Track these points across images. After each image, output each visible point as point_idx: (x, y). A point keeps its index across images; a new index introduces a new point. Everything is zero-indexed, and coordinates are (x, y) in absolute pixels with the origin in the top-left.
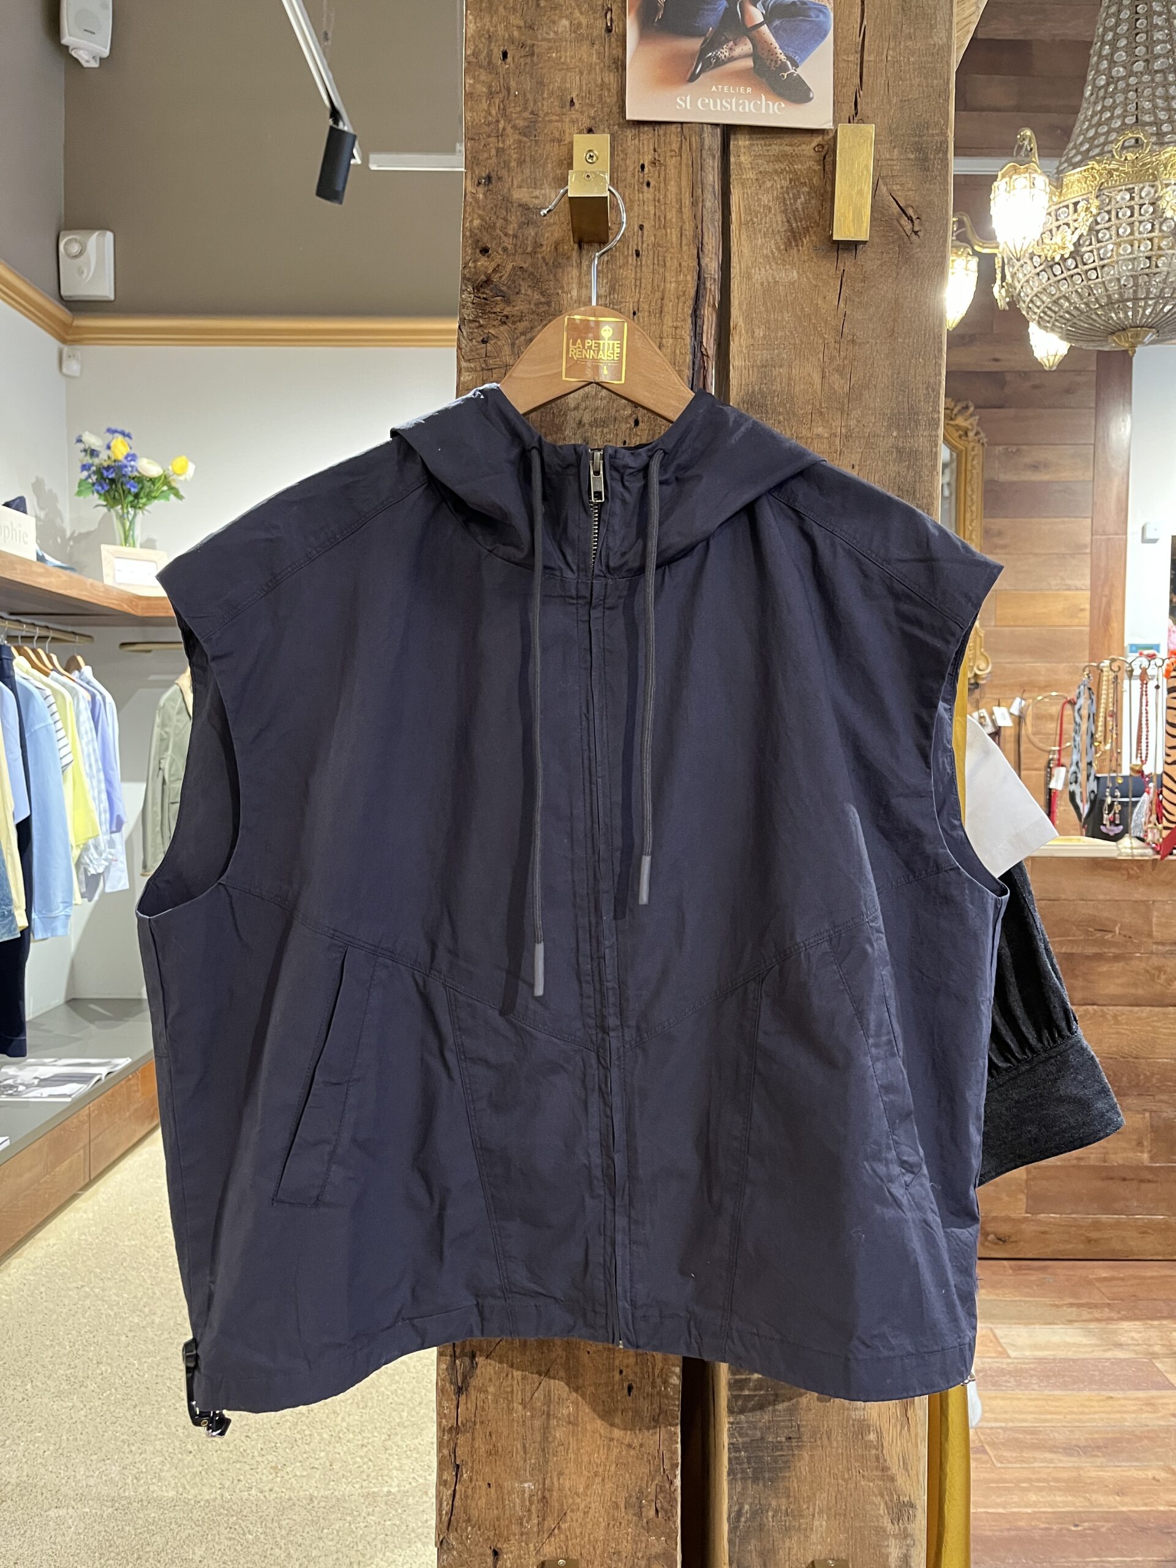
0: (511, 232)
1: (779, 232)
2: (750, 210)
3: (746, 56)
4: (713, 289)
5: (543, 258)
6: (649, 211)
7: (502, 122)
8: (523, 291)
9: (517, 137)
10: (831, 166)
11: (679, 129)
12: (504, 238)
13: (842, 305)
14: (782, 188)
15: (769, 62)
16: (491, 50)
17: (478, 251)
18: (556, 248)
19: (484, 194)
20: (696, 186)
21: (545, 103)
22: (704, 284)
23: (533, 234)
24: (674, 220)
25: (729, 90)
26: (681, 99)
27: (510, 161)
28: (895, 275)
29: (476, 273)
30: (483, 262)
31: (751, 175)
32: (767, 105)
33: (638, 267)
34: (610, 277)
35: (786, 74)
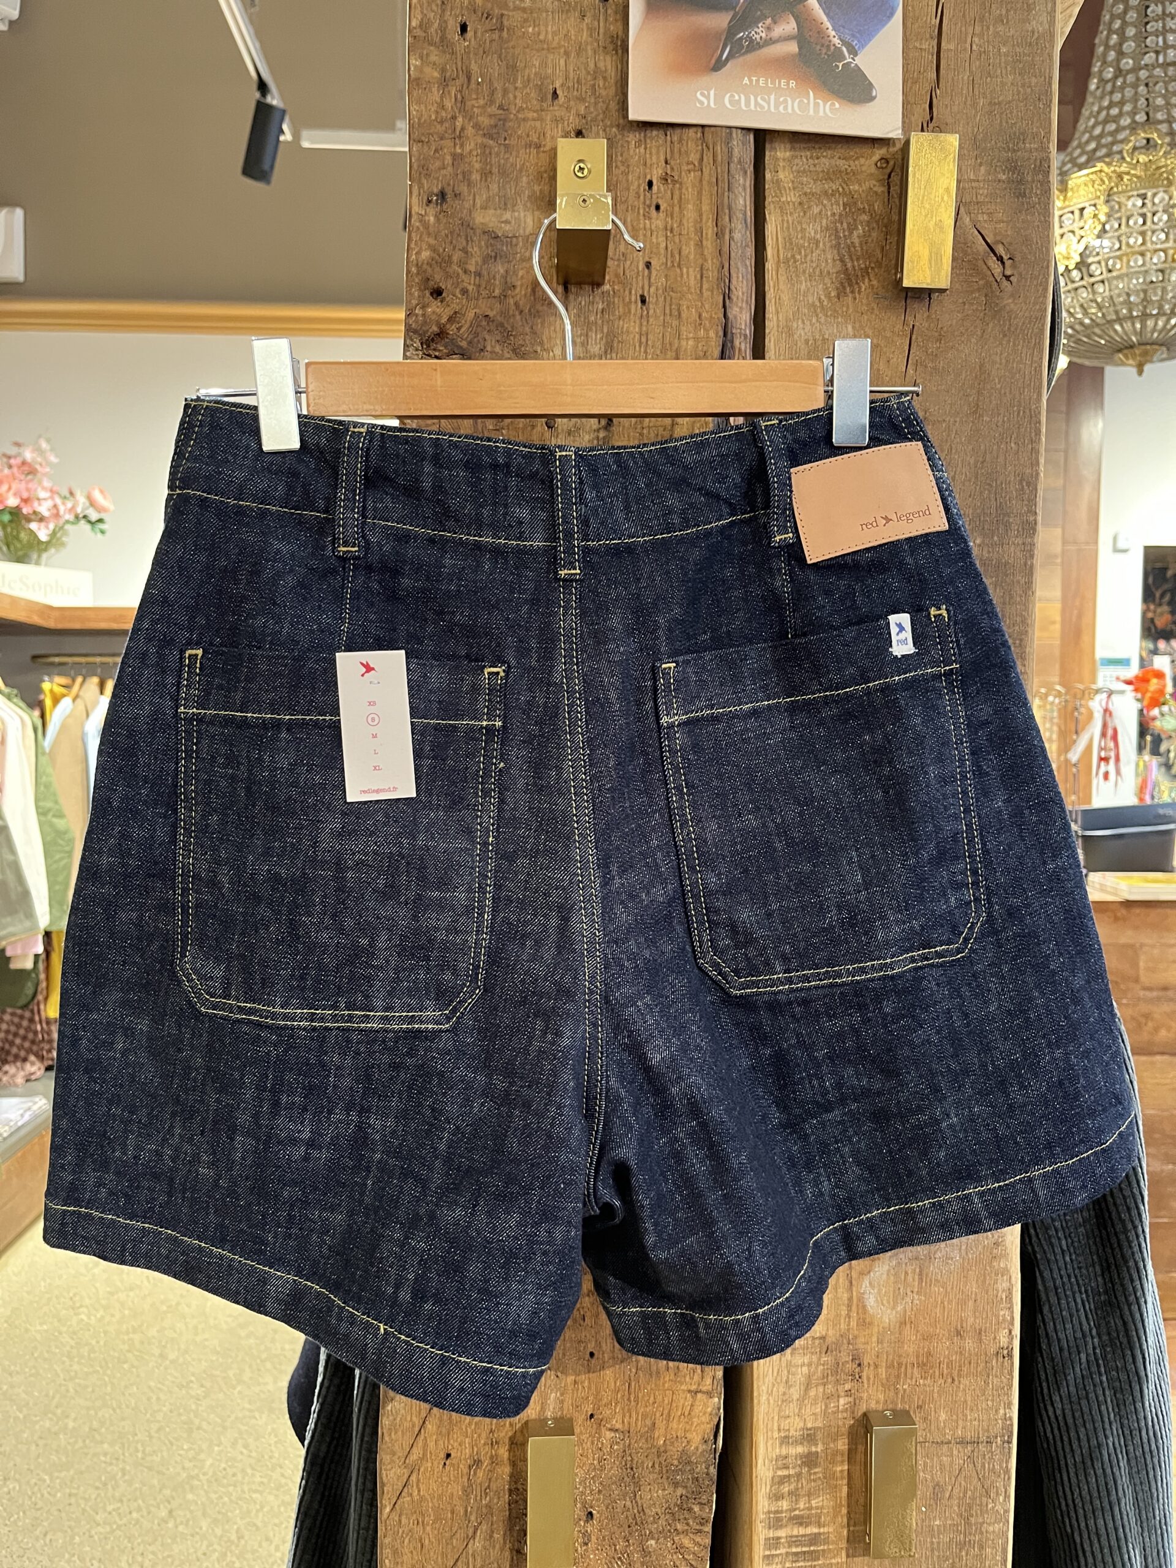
0: (472, 268)
1: (829, 273)
2: (791, 244)
3: (788, 38)
4: (743, 348)
5: (516, 304)
6: (658, 244)
7: (460, 119)
8: (489, 348)
9: (480, 140)
10: (897, 188)
11: (699, 135)
12: (463, 277)
13: (911, 371)
14: (834, 214)
15: (818, 47)
16: (446, 22)
17: (427, 293)
19: (436, 216)
20: (721, 212)
21: (518, 94)
22: (732, 342)
23: (502, 271)
24: (692, 257)
25: (766, 83)
26: (702, 94)
27: (471, 172)
28: (979, 333)
29: (425, 323)
30: (435, 308)
31: (792, 197)
32: (816, 105)
33: (644, 318)
34: (605, 330)
35: (840, 65)
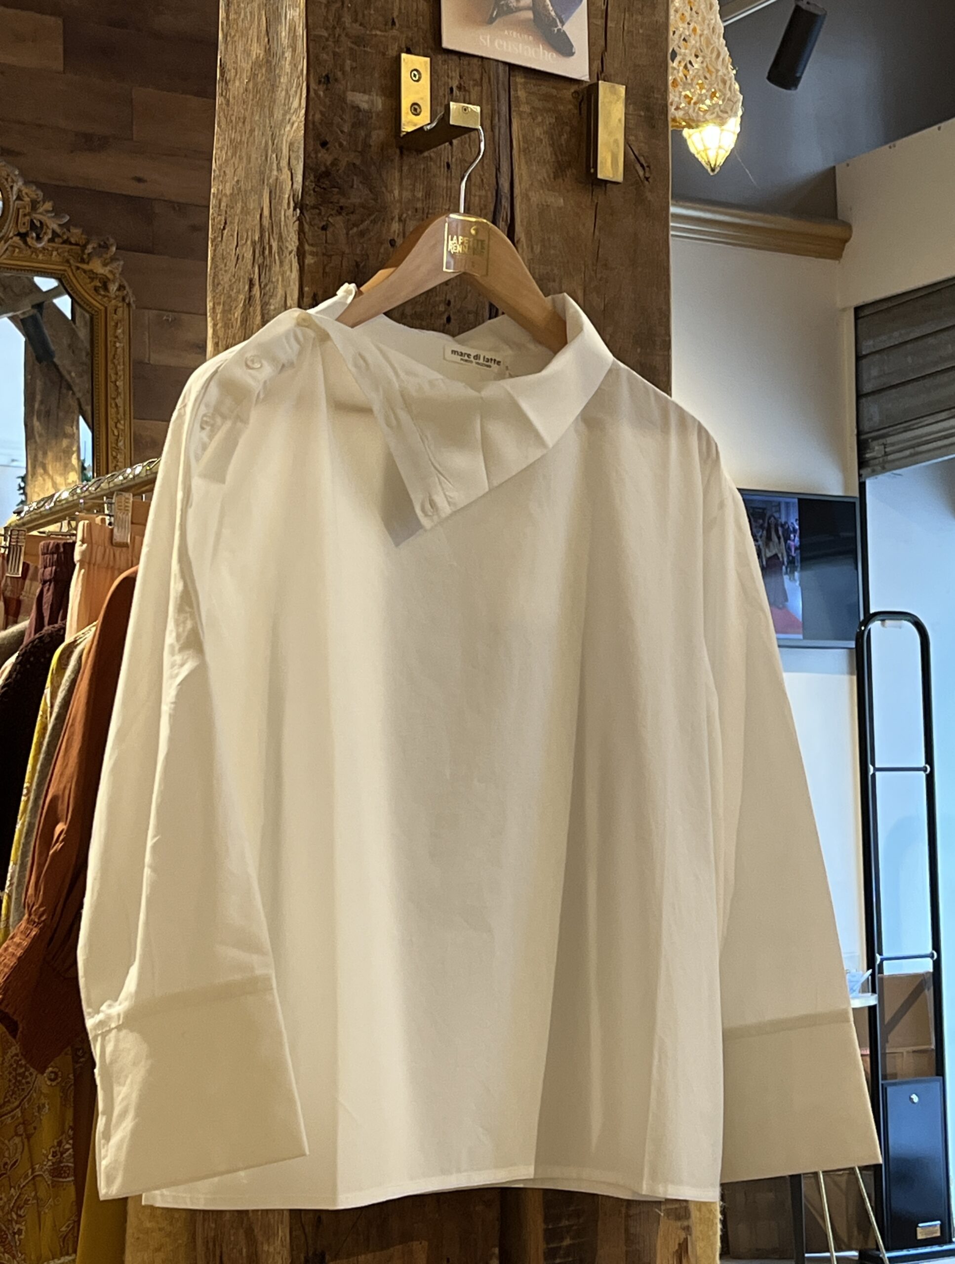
0: (346, 131)
1: (548, 161)
2: (527, 139)
3: (528, 8)
7: (338, 29)
8: (355, 186)
9: (350, 44)
10: (585, 113)
11: (480, 63)
12: (340, 134)
13: (597, 233)
14: (550, 124)
15: (544, 17)
17: (318, 142)
18: (382, 150)
19: (324, 92)
20: (494, 114)
21: (372, 19)
22: (500, 201)
23: (363, 134)
25: (518, 36)
26: (483, 38)
27: (345, 66)
28: (633, 213)
29: (316, 163)
30: (323, 155)
31: (526, 108)
32: (544, 54)
33: (449, 178)
34: (426, 183)
35: (556, 29)
